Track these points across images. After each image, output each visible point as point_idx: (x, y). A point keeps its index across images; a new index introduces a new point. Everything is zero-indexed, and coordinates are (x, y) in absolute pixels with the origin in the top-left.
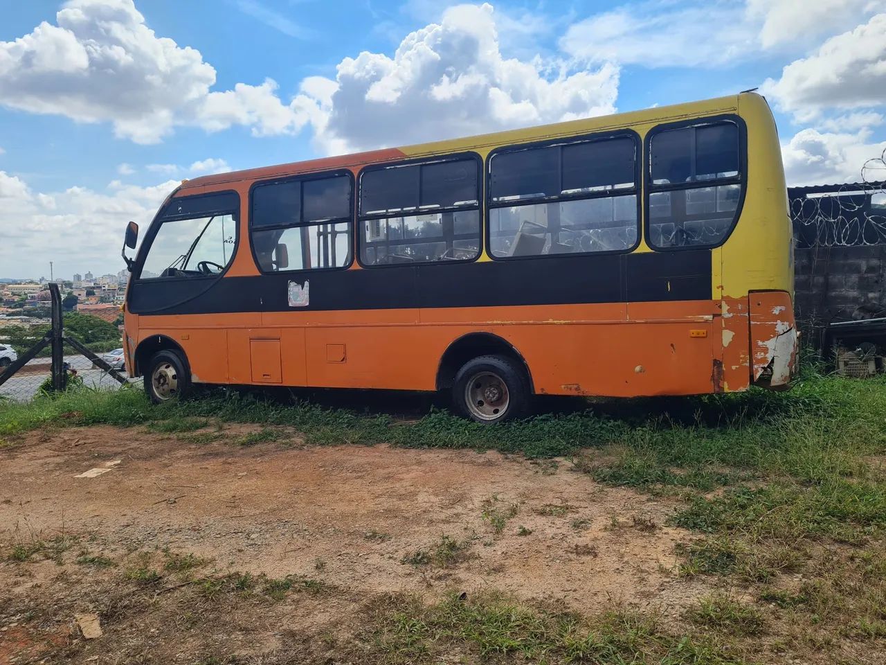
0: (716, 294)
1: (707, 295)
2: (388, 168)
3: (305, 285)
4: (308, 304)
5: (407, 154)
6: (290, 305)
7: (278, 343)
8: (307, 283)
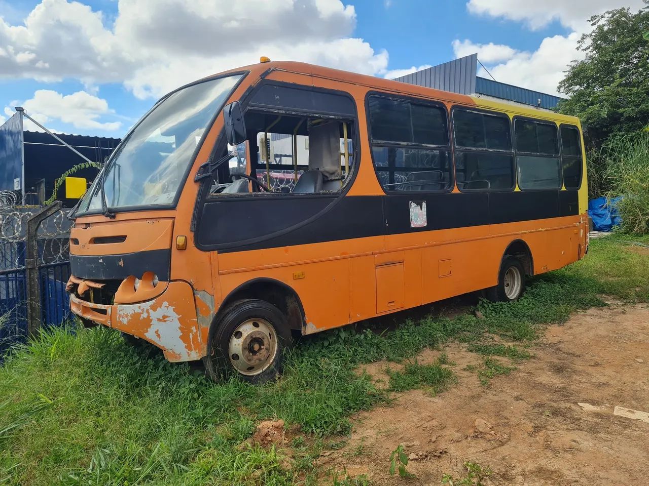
0: (580, 214)
1: (578, 214)
2: (468, 111)
3: (423, 206)
4: (426, 225)
5: (477, 104)
6: (412, 226)
7: (400, 267)
8: (424, 204)
